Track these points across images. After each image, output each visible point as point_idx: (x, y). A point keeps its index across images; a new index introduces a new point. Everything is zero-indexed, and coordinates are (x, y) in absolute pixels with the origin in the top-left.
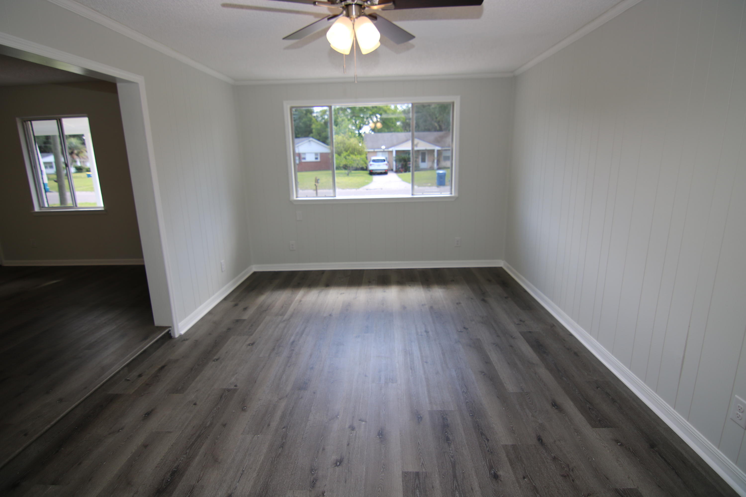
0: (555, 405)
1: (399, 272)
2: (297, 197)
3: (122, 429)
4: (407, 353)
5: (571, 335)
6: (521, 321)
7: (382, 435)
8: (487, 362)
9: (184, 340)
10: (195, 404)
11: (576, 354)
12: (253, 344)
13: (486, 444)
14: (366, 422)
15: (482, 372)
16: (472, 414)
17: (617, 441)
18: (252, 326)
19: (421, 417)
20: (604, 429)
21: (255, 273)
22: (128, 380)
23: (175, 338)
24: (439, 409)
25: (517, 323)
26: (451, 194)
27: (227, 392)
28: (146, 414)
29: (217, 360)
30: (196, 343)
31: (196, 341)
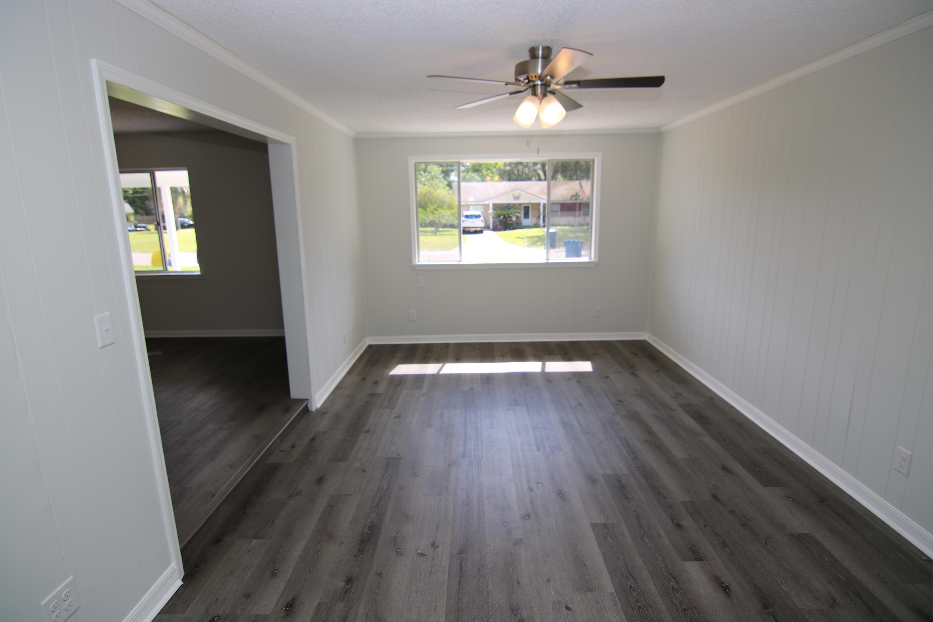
0: (725, 468)
1: (532, 345)
2: (418, 262)
3: (300, 492)
4: (565, 424)
5: (732, 407)
6: (677, 394)
7: (561, 494)
8: (650, 431)
9: (323, 413)
10: (364, 471)
11: (739, 424)
12: (399, 417)
13: (664, 501)
14: (542, 484)
15: (647, 441)
16: (644, 476)
17: (789, 498)
18: (390, 399)
19: (596, 480)
20: (775, 488)
21: (370, 346)
22: (283, 451)
23: (312, 412)
24: (612, 473)
25: (673, 396)
26: (590, 258)
27: (392, 460)
28: (317, 480)
29: (368, 431)
30: (338, 417)
31: (337, 414)
